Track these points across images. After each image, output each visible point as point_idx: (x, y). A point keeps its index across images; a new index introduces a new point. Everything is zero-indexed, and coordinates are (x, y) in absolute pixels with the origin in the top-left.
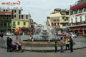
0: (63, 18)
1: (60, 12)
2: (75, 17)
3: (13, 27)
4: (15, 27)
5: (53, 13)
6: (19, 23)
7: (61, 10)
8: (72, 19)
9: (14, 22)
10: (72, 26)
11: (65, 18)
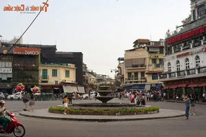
0: (154, 61)
1: (146, 48)
2: (176, 59)
3: (43, 82)
4: (47, 82)
5: (130, 50)
6: (55, 73)
7: (149, 43)
8: (169, 64)
9: (45, 71)
10: (168, 79)
11: (158, 62)
